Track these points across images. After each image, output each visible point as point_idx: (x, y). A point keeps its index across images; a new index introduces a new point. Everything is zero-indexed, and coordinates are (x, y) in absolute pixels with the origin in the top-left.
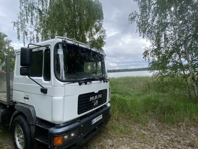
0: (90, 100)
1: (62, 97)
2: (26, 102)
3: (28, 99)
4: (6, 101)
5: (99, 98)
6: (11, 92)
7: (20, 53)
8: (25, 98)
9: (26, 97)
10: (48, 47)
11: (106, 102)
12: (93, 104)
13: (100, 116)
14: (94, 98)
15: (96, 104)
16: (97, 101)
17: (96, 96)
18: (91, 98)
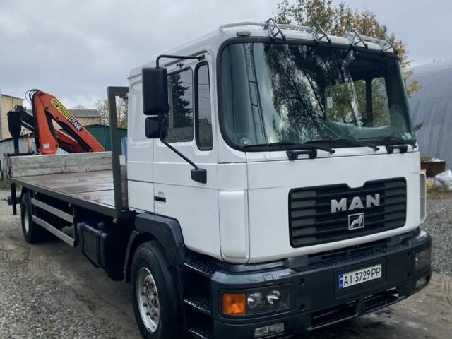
0: (333, 210)
1: (243, 192)
2: (160, 209)
3: (163, 200)
4: (114, 208)
5: (368, 205)
6: (123, 184)
7: (141, 78)
8: (157, 199)
9: (159, 196)
10: (204, 57)
11: (403, 226)
12: (346, 223)
13: (370, 269)
14: (348, 205)
15: (356, 225)
16: (361, 216)
17: (357, 199)
18: (334, 202)
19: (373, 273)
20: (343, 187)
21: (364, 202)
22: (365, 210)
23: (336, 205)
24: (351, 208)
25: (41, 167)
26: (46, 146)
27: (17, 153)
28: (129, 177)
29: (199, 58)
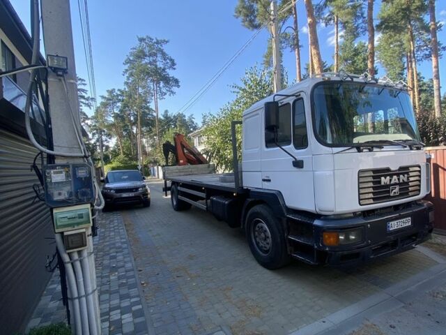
0: (383, 184)
2: (266, 186)
3: (269, 181)
4: (235, 188)
5: (401, 181)
8: (264, 180)
9: (266, 178)
10: (300, 95)
11: (418, 195)
12: (389, 192)
13: (404, 220)
14: (390, 180)
15: (395, 193)
16: (398, 188)
17: (395, 177)
18: (383, 178)
19: (406, 223)
20: (388, 170)
21: (399, 179)
22: (399, 184)
23: (384, 180)
24: (392, 182)
25: (180, 172)
26: (181, 161)
27: (167, 165)
28: (243, 170)
29: (297, 96)
